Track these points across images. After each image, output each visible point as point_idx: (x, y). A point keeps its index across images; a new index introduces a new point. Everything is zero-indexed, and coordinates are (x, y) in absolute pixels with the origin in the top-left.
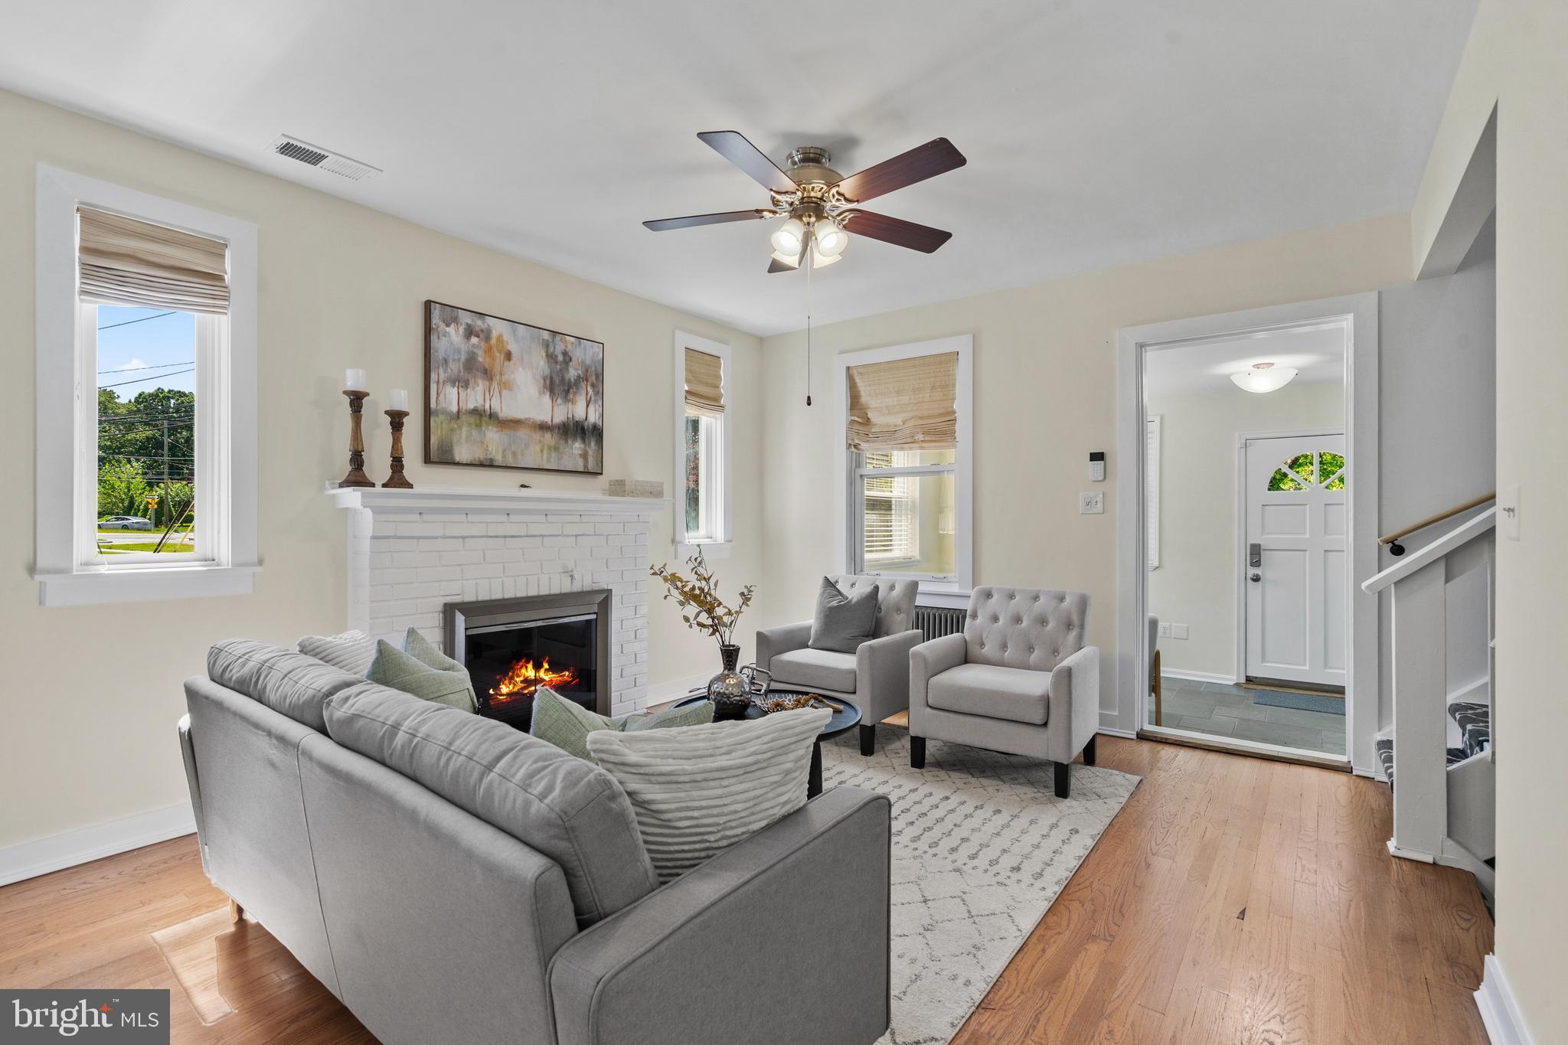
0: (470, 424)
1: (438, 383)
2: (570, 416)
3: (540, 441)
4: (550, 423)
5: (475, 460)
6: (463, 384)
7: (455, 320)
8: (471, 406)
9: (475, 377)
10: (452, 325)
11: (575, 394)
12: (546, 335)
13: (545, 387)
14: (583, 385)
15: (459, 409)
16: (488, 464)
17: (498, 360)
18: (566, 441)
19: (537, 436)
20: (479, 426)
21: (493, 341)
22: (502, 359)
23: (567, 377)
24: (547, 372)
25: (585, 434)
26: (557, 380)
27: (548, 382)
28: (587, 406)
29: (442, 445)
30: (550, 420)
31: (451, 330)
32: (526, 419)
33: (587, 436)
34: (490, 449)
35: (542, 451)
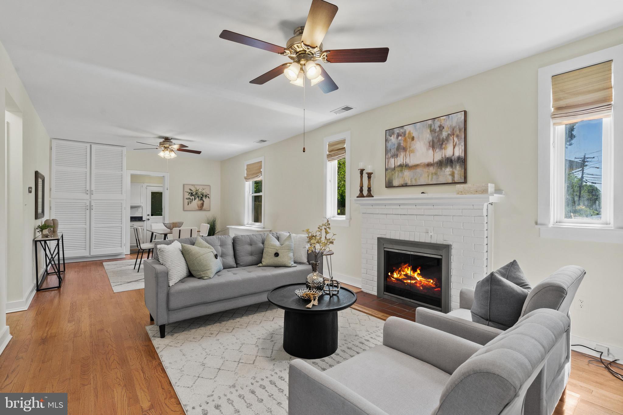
0: (398, 171)
1: (388, 158)
2: (443, 156)
3: (427, 172)
4: (432, 162)
5: (400, 184)
6: (396, 156)
7: (393, 133)
8: (399, 164)
9: (400, 152)
10: (392, 136)
11: (446, 144)
12: (430, 122)
13: (430, 146)
14: (451, 138)
15: (395, 166)
16: (405, 185)
17: (408, 142)
18: (441, 169)
19: (426, 170)
20: (401, 171)
21: (407, 135)
22: (410, 141)
23: (441, 137)
24: (431, 138)
25: (453, 163)
26: (436, 141)
27: (431, 144)
28: (454, 148)
29: (389, 181)
30: (432, 161)
31: (392, 138)
32: (420, 163)
33: (454, 164)
34: (406, 179)
35: (428, 176)
